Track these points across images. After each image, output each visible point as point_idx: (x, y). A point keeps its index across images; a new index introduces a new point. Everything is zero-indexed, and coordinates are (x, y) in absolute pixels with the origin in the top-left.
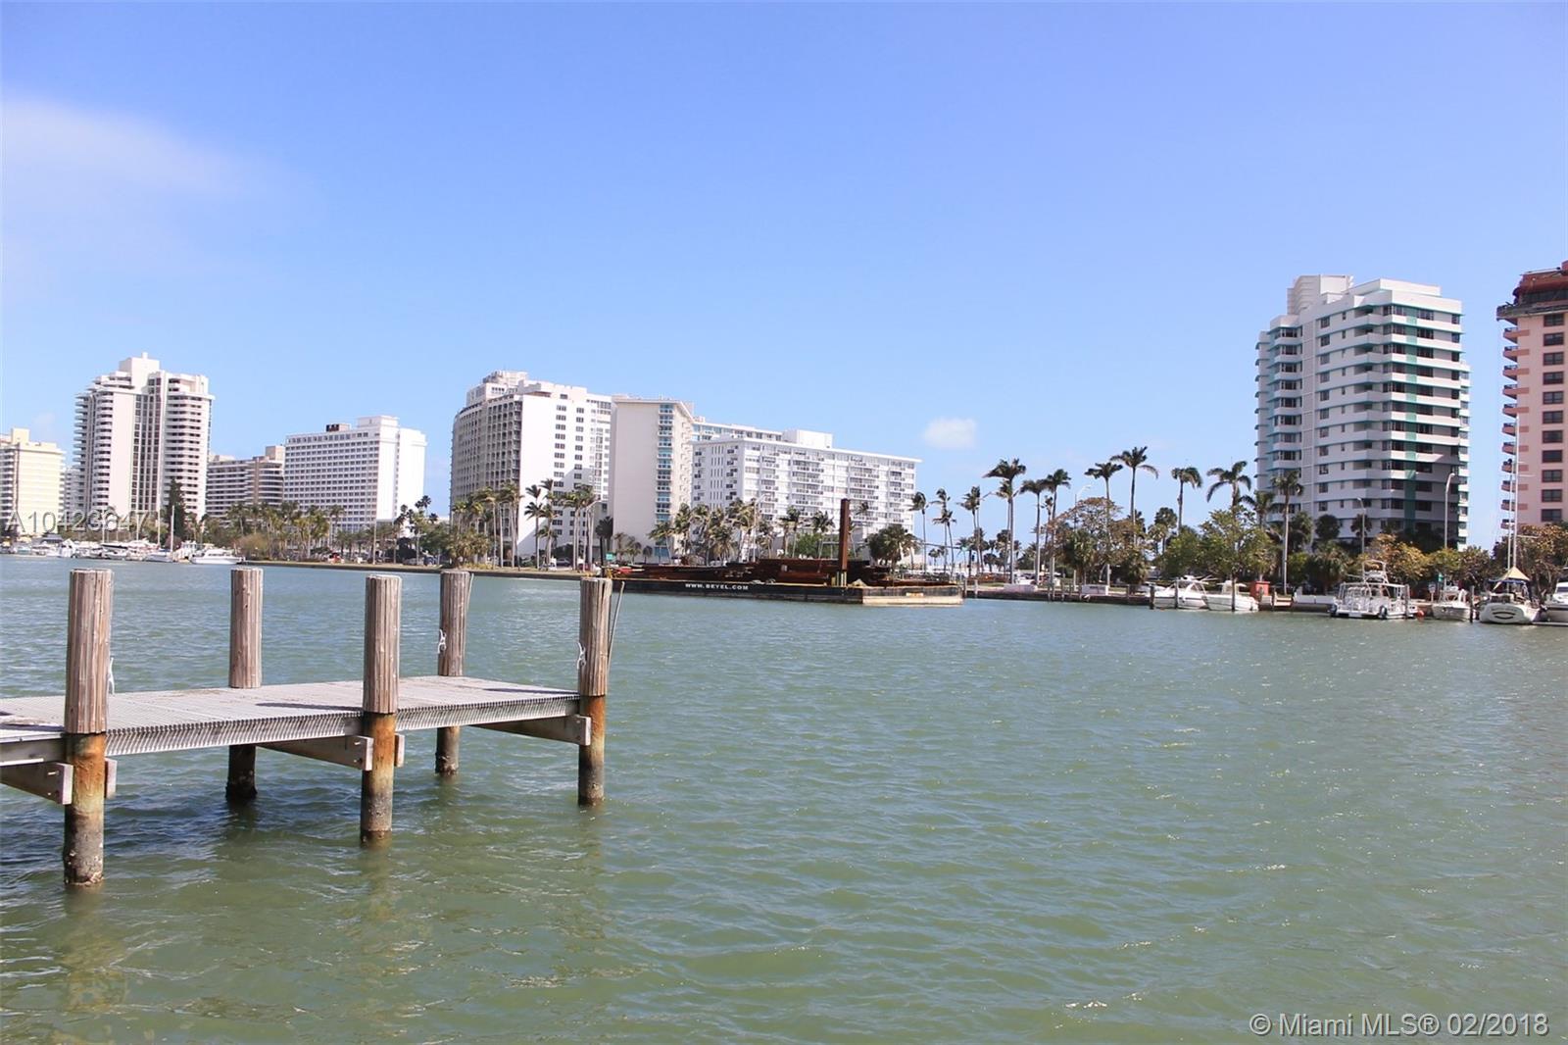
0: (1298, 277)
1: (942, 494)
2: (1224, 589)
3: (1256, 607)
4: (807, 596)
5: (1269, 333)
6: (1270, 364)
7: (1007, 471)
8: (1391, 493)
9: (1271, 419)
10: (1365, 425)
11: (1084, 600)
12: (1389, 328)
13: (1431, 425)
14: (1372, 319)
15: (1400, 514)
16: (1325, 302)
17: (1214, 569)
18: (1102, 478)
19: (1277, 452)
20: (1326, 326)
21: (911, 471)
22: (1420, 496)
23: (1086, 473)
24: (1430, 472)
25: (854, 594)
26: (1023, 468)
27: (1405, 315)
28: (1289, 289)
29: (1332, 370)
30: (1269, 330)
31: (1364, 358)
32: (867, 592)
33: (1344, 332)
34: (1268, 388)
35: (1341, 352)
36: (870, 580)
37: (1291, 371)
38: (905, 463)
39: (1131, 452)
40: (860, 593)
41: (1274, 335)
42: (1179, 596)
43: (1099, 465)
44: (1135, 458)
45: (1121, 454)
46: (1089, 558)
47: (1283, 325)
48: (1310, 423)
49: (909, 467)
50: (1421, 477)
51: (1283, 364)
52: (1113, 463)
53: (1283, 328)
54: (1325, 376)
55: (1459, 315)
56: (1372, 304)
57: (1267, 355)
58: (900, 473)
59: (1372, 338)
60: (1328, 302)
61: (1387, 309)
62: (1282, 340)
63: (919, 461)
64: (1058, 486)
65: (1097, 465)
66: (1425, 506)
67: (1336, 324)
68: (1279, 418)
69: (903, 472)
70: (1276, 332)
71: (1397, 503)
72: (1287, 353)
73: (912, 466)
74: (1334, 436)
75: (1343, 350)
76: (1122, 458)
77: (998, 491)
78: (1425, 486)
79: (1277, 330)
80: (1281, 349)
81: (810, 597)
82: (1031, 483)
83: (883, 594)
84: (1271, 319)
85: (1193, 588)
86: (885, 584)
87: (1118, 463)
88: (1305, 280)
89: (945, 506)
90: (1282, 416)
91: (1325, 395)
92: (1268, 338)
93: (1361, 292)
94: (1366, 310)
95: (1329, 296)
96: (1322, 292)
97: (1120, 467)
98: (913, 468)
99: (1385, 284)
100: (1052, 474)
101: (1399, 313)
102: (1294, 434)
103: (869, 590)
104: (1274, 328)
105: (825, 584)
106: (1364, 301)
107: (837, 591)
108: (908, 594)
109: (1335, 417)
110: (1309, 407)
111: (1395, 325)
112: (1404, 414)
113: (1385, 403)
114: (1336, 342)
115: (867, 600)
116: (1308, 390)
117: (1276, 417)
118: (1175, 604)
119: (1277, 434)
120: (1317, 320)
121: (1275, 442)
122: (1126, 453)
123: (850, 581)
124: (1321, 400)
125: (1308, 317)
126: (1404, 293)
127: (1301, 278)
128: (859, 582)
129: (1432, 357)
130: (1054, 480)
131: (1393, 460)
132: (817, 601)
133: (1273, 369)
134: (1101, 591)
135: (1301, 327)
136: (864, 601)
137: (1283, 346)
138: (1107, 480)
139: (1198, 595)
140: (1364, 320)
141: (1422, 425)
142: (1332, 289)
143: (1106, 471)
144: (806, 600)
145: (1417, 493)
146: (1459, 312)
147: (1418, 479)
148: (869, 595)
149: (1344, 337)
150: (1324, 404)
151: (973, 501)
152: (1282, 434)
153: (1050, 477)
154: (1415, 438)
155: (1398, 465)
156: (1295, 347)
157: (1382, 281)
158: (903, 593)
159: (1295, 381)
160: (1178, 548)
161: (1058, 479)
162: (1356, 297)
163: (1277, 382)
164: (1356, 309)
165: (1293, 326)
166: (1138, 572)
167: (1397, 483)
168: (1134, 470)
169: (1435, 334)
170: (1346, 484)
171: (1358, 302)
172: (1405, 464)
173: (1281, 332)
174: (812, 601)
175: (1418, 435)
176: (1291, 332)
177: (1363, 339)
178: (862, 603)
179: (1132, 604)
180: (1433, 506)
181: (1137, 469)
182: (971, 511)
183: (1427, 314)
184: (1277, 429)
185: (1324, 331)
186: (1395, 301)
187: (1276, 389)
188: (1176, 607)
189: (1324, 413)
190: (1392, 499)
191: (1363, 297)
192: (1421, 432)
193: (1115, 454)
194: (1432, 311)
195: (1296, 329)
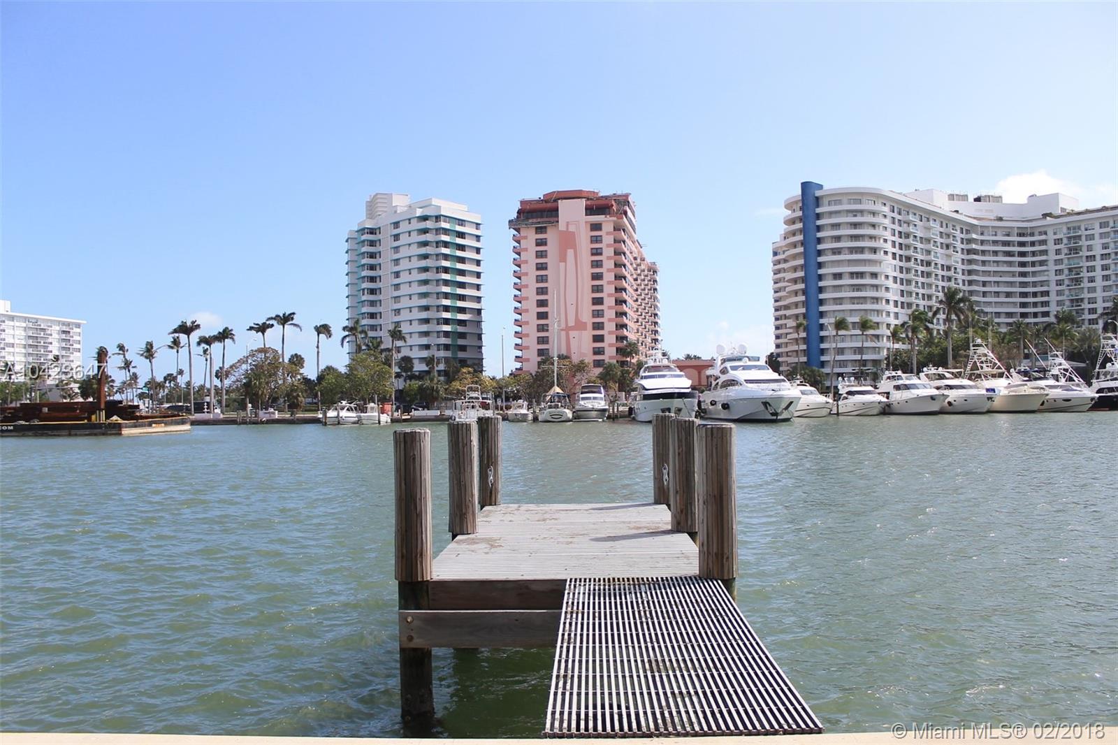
0: (375, 194)
1: (121, 348)
2: (369, 409)
3: (389, 421)
4: (71, 431)
5: (357, 231)
6: (358, 252)
7: (185, 329)
8: (443, 341)
9: (359, 290)
10: (424, 295)
11: (262, 423)
12: (439, 231)
13: (465, 295)
14: (429, 224)
15: (449, 354)
16: (396, 212)
17: (356, 395)
18: (260, 333)
19: (364, 313)
20: (397, 228)
21: (78, 330)
22: (461, 342)
23: (248, 330)
24: (466, 326)
25: (113, 428)
26: (198, 326)
27: (449, 223)
28: (367, 202)
29: (402, 258)
30: (356, 230)
31: (423, 250)
32: (124, 425)
33: (410, 232)
34: (356, 270)
35: (407, 246)
36: (124, 416)
37: (373, 258)
38: (73, 323)
39: (281, 315)
40: (119, 427)
41: (360, 233)
42: (341, 415)
43: (257, 324)
44: (285, 319)
45: (274, 316)
46: (263, 392)
47: (367, 226)
48: (387, 294)
49: (76, 327)
50: (460, 329)
51: (367, 253)
52: (268, 323)
53: (367, 228)
54: (397, 261)
55: (480, 224)
56: (429, 214)
57: (356, 247)
58: (69, 332)
59: (429, 237)
60: (398, 212)
61: (438, 218)
62: (365, 237)
63: (85, 322)
64: (226, 340)
65: (254, 324)
66: (463, 348)
67: (404, 227)
68: (366, 290)
69: (71, 331)
70: (362, 231)
71: (447, 347)
72: (370, 246)
73: (78, 326)
74: (405, 303)
75: (410, 245)
76: (274, 319)
77: (170, 344)
78: (462, 335)
79: (364, 229)
80: (366, 243)
81: (73, 432)
82: (205, 337)
83: (136, 427)
84: (359, 222)
85: (348, 410)
86: (137, 418)
87: (271, 322)
88: (378, 196)
89: (124, 357)
90: (368, 289)
91: (397, 274)
92: (355, 235)
93: (420, 206)
94: (424, 218)
95: (398, 208)
96: (394, 205)
97: (272, 325)
98: (79, 328)
99: (435, 202)
100: (221, 331)
101: (445, 221)
102: (376, 301)
103: (126, 423)
104: (360, 228)
105: (86, 421)
106: (423, 211)
107: (99, 426)
108: (154, 425)
109: (404, 290)
110: (386, 283)
111: (444, 229)
112: (449, 288)
113: (438, 281)
114: (404, 239)
115: (125, 432)
116: (386, 271)
117: (363, 290)
118: (338, 422)
119: (365, 301)
120: (391, 224)
121: (363, 307)
122: (278, 316)
123: (108, 417)
124: (395, 278)
125: (383, 221)
126: (448, 209)
127: (377, 194)
128: (115, 418)
129: (465, 251)
130: (223, 335)
131: (444, 318)
132: (81, 435)
133: (361, 256)
134: (272, 415)
135: (380, 228)
136: (123, 432)
137: (368, 240)
138: (263, 334)
139: (353, 414)
140: (423, 225)
141: (460, 295)
142: (400, 203)
143: (262, 328)
144: (70, 435)
145: (459, 340)
146: (479, 222)
147: (459, 331)
148: (126, 427)
149: (409, 236)
150: (397, 281)
151: (149, 352)
152: (368, 301)
153: (220, 333)
154: (456, 303)
155: (447, 322)
156: (376, 241)
157: (433, 200)
158: (150, 425)
159: (376, 265)
160: (332, 382)
161: (225, 335)
162: (418, 209)
163: (363, 265)
164: (418, 217)
165: (374, 227)
166: (297, 400)
167: (446, 334)
168: (284, 327)
169: (466, 236)
170: (413, 335)
171: (419, 213)
172: (451, 321)
173: (366, 231)
174: (76, 435)
175: (458, 302)
176: (372, 231)
177: (423, 238)
178: (121, 434)
179: (297, 423)
180: (468, 348)
181: (286, 326)
182: (148, 360)
183: (461, 222)
184: (364, 298)
185: (396, 231)
186: (443, 213)
187: (363, 270)
188: (339, 423)
189: (397, 287)
190: (444, 344)
191: (421, 210)
192: (460, 300)
193: (270, 316)
194: (464, 221)
195: (376, 229)
